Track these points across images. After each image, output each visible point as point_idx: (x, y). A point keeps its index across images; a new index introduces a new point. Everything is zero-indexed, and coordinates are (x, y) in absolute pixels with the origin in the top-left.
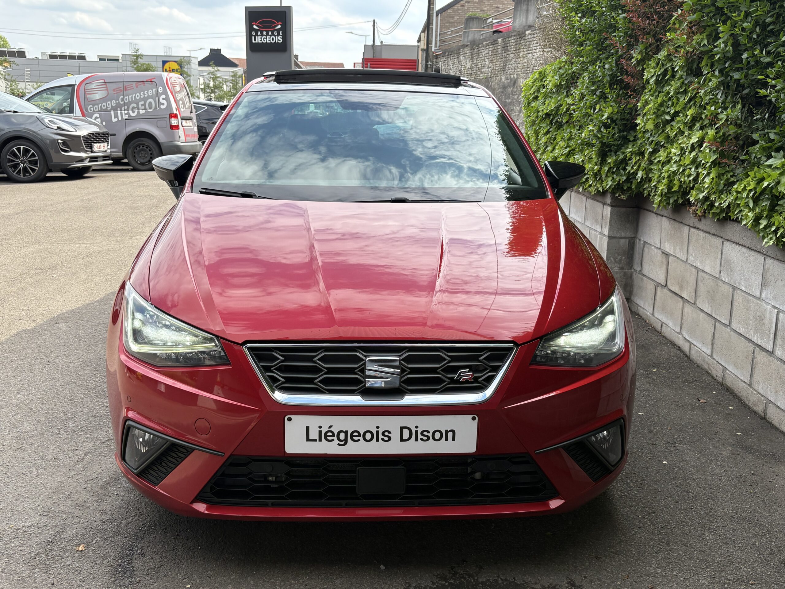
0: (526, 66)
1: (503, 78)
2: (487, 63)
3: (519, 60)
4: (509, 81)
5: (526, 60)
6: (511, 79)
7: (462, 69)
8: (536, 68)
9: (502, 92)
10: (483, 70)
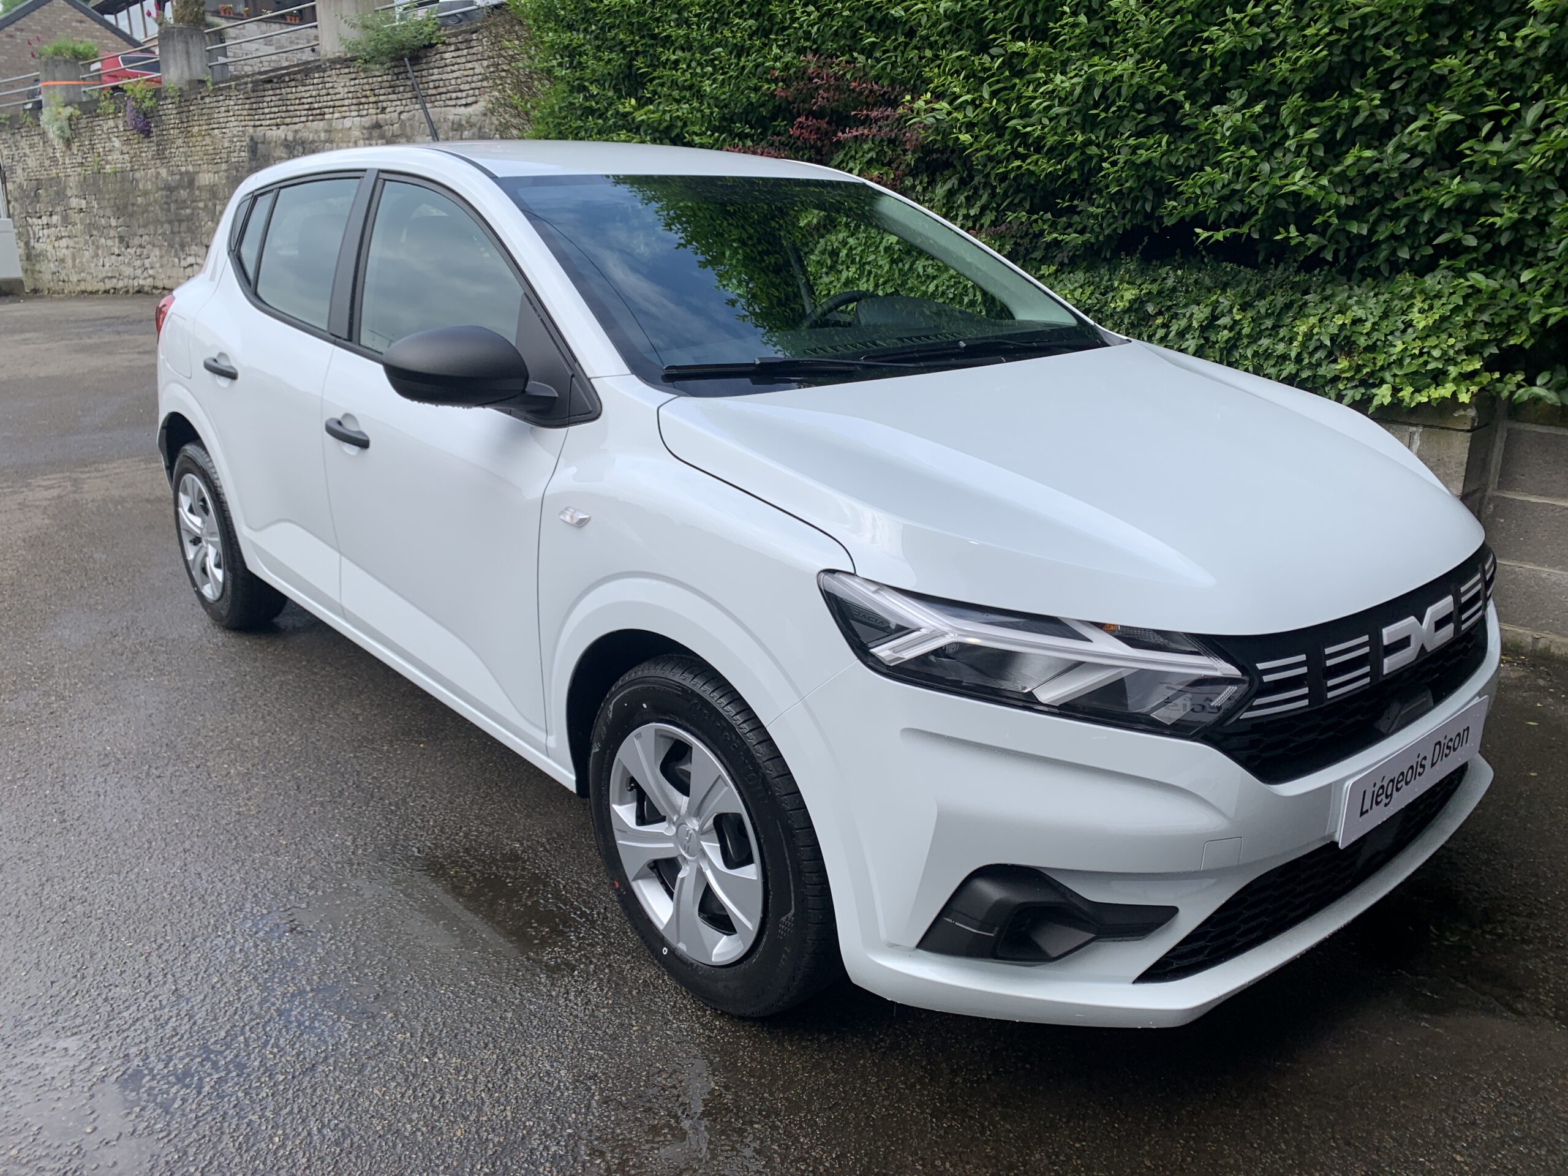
0: (211, 152)
1: (163, 172)
2: (117, 143)
3: (194, 139)
4: (178, 177)
5: (208, 140)
6: (181, 174)
7: (58, 155)
8: (236, 154)
9: (167, 196)
10: (109, 158)
